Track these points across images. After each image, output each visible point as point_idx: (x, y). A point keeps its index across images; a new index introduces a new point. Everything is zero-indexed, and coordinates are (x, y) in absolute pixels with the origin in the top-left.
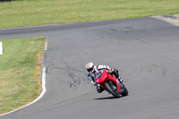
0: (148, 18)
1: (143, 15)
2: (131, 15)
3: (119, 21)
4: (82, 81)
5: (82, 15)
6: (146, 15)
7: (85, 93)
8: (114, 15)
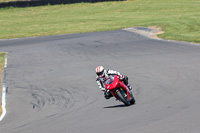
0: (120, 30)
1: (114, 27)
2: (101, 28)
3: (87, 34)
4: (47, 102)
5: (46, 27)
6: (118, 27)
7: (49, 114)
8: (82, 28)
